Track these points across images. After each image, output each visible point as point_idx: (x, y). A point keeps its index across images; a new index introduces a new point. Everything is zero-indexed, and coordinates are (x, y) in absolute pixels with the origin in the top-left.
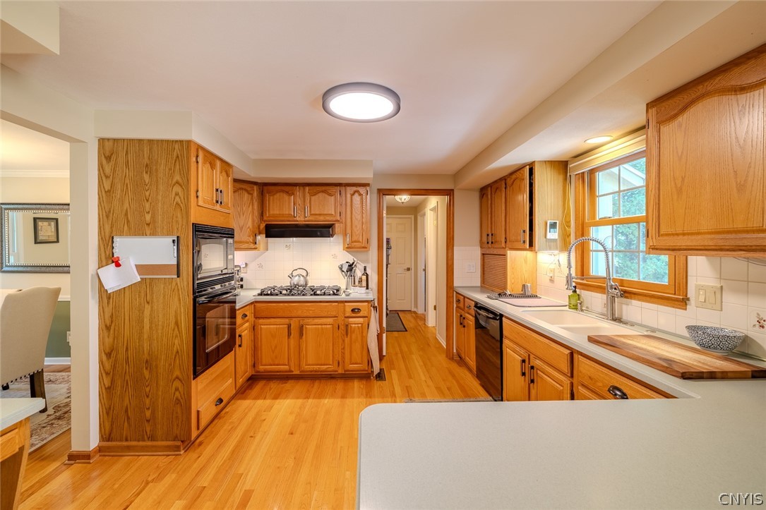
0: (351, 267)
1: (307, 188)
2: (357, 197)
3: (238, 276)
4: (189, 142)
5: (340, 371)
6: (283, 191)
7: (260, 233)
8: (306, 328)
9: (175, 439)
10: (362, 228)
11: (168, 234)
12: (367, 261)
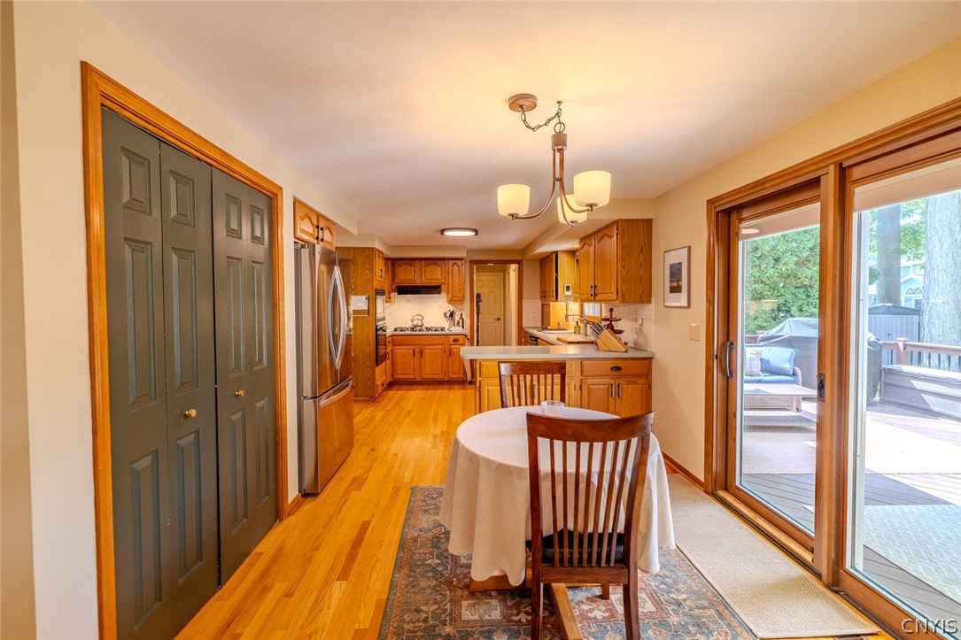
0: (452, 314)
1: (423, 262)
2: (455, 267)
4: (373, 248)
5: (446, 379)
6: (407, 264)
7: (393, 291)
8: (425, 351)
9: (368, 396)
10: (460, 288)
11: (363, 294)
12: (463, 310)
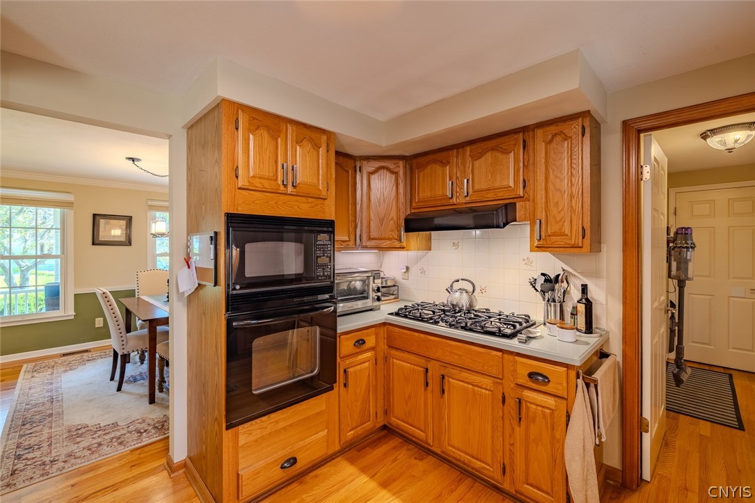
3: (374, 285)
5: (507, 486)
6: (435, 161)
8: (449, 381)
10: (572, 207)
12: (595, 274)
